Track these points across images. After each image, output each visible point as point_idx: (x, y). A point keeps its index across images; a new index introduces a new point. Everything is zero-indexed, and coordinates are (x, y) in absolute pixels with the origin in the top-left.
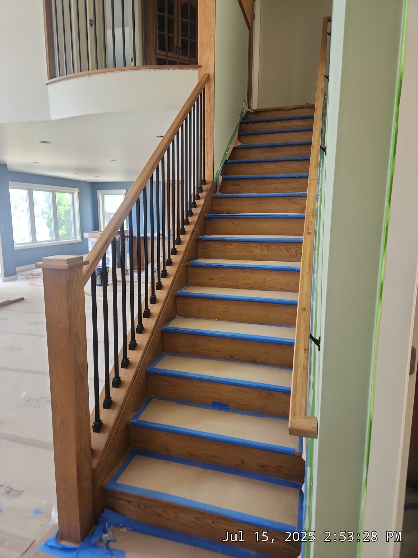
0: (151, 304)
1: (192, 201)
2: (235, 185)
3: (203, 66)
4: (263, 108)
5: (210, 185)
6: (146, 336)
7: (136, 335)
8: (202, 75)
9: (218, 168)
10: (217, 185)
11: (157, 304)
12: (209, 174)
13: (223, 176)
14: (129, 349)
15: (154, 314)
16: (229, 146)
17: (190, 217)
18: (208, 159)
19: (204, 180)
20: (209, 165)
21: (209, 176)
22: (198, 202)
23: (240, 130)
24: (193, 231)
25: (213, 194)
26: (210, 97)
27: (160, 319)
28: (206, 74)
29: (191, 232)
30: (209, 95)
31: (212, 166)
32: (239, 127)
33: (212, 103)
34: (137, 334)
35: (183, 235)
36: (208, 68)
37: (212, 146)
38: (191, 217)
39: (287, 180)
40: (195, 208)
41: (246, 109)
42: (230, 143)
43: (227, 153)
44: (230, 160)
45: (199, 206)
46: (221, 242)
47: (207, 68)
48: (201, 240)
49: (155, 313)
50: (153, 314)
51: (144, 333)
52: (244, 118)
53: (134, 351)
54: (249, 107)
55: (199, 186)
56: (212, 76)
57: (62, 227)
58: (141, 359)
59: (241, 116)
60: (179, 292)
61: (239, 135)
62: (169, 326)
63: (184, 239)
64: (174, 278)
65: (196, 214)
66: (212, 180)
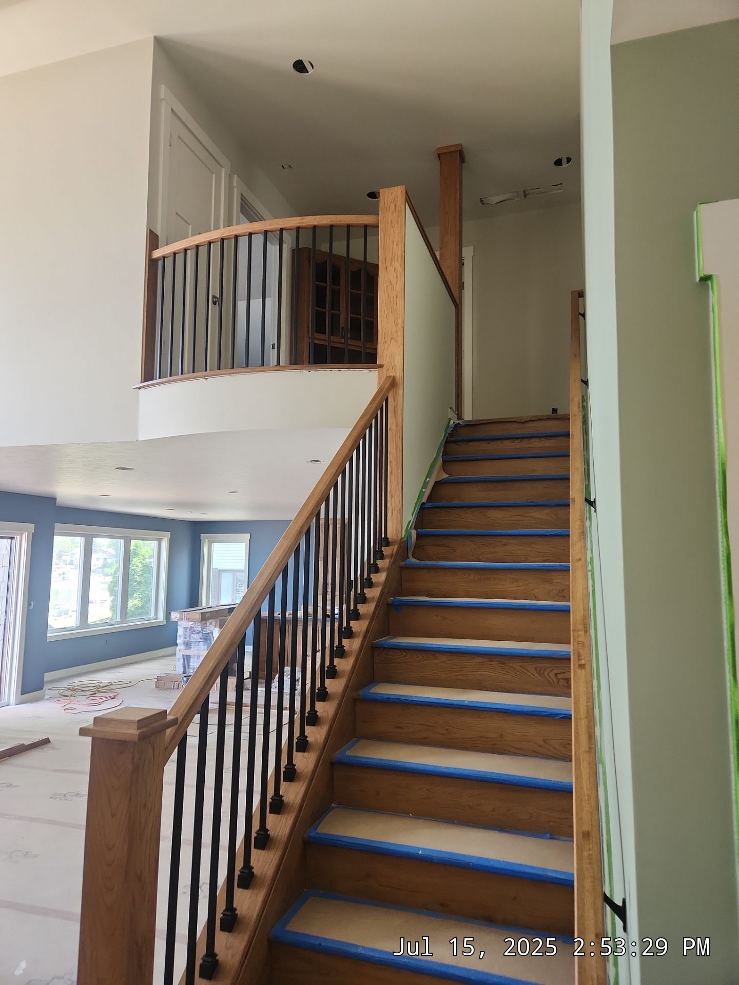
0: (285, 783)
1: (365, 576)
2: (439, 546)
3: (385, 367)
4: (481, 418)
5: (396, 547)
6: (272, 856)
7: (254, 852)
8: (383, 378)
9: (409, 517)
10: (409, 546)
11: (297, 783)
12: (394, 530)
13: (419, 530)
14: (238, 887)
15: (291, 804)
16: (428, 479)
17: (360, 605)
18: (393, 504)
19: (386, 538)
20: (395, 513)
21: (395, 531)
22: (375, 578)
23: (445, 453)
24: (367, 631)
25: (403, 562)
26: (396, 410)
27: (301, 815)
28: (390, 376)
29: (362, 634)
30: (395, 407)
31: (399, 515)
32: (443, 449)
33: (400, 419)
34: (255, 850)
35: (348, 640)
36: (393, 368)
37: (400, 483)
38: (364, 605)
39: (530, 540)
40: (371, 588)
41: (454, 420)
42: (429, 475)
43: (424, 491)
44: (429, 502)
45: (377, 585)
46: (418, 653)
47: (391, 368)
48: (380, 648)
49: (292, 802)
50: (288, 804)
51: (269, 849)
52: (451, 435)
53: (248, 891)
54: (460, 417)
55: (377, 549)
56: (399, 380)
57: (135, 595)
58: (260, 911)
59: (446, 431)
60: (338, 755)
61: (444, 462)
62: (318, 831)
63: (350, 647)
64: (331, 727)
65: (373, 599)
66: (400, 537)
